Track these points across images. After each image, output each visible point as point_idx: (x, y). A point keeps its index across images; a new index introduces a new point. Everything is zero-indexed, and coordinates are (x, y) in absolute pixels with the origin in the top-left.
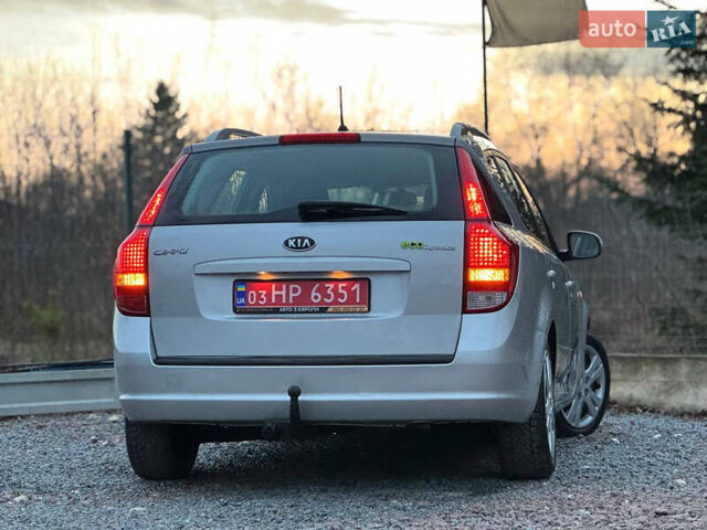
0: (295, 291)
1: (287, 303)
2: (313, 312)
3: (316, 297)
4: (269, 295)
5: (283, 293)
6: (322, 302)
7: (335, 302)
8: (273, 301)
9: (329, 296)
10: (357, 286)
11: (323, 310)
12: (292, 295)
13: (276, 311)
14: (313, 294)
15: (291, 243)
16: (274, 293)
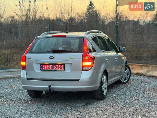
0: (51, 66)
1: (50, 69)
2: (54, 70)
3: (55, 68)
4: (46, 67)
5: (49, 67)
6: (56, 69)
7: (58, 69)
8: (47, 68)
9: (57, 68)
10: (62, 66)
11: (56, 70)
12: (50, 67)
13: (48, 70)
14: (54, 67)
15: (50, 58)
16: (47, 67)
